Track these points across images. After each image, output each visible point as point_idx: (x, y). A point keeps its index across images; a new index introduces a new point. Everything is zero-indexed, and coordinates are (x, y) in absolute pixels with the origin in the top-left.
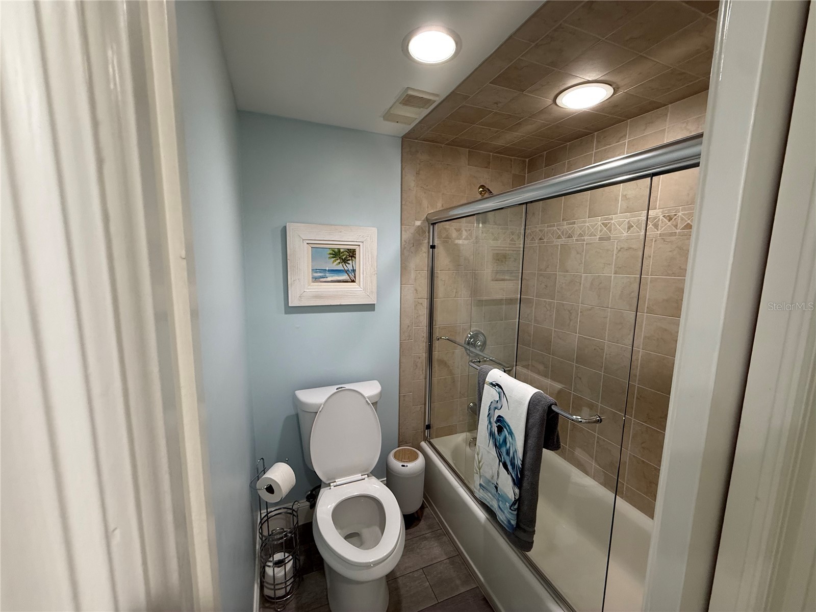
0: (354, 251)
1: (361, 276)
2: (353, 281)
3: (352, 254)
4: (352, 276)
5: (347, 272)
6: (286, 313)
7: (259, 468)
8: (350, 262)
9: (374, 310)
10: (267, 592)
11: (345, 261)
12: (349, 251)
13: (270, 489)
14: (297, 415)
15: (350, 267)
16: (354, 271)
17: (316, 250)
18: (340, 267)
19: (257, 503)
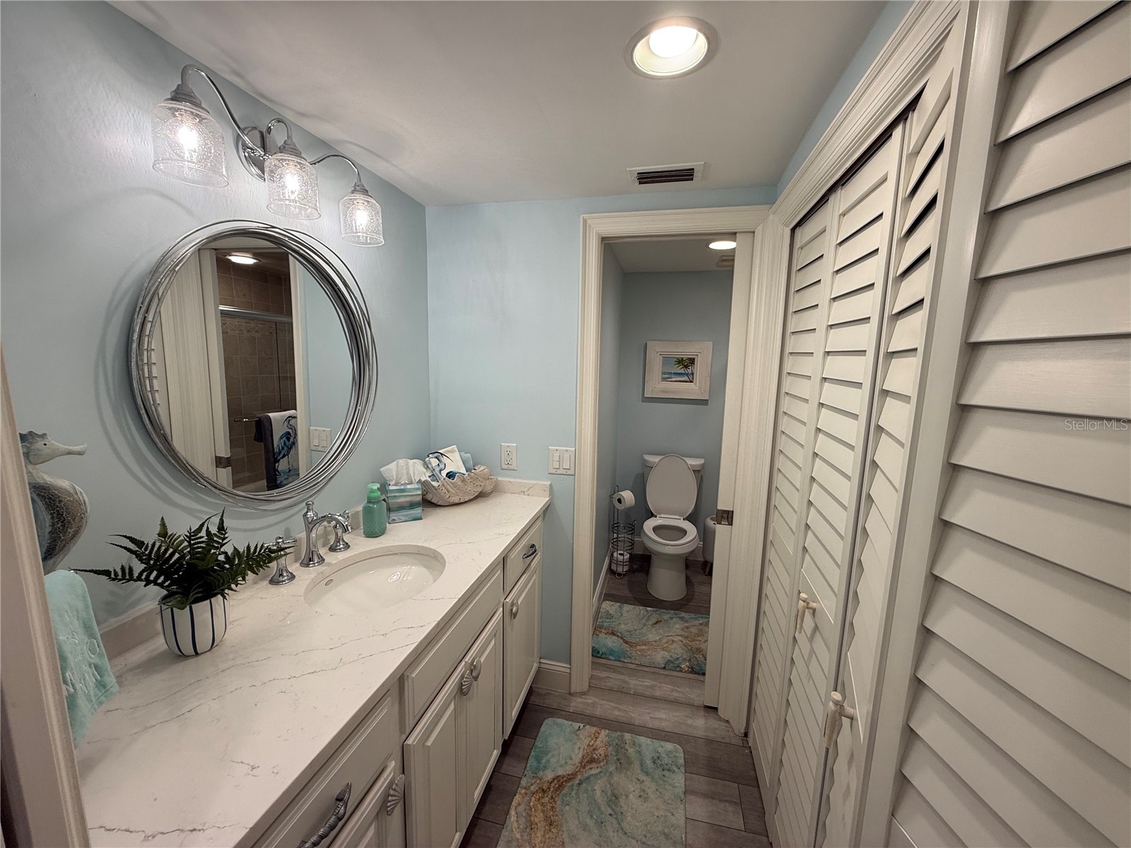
0: (694, 359)
1: (697, 377)
2: (692, 382)
3: (692, 361)
4: (691, 377)
5: (687, 374)
6: (642, 402)
7: (616, 488)
8: (690, 367)
9: (707, 405)
10: (614, 567)
11: (686, 367)
12: (690, 359)
13: (619, 501)
14: (643, 474)
15: (690, 371)
16: (693, 374)
17: (666, 360)
18: (682, 371)
19: (612, 509)
